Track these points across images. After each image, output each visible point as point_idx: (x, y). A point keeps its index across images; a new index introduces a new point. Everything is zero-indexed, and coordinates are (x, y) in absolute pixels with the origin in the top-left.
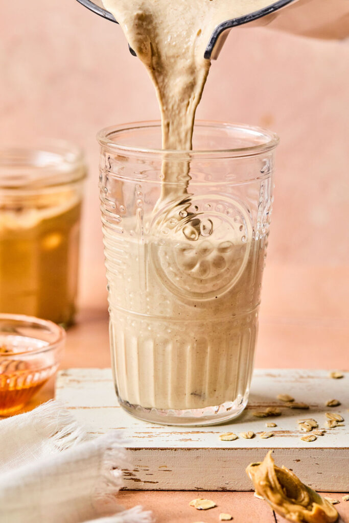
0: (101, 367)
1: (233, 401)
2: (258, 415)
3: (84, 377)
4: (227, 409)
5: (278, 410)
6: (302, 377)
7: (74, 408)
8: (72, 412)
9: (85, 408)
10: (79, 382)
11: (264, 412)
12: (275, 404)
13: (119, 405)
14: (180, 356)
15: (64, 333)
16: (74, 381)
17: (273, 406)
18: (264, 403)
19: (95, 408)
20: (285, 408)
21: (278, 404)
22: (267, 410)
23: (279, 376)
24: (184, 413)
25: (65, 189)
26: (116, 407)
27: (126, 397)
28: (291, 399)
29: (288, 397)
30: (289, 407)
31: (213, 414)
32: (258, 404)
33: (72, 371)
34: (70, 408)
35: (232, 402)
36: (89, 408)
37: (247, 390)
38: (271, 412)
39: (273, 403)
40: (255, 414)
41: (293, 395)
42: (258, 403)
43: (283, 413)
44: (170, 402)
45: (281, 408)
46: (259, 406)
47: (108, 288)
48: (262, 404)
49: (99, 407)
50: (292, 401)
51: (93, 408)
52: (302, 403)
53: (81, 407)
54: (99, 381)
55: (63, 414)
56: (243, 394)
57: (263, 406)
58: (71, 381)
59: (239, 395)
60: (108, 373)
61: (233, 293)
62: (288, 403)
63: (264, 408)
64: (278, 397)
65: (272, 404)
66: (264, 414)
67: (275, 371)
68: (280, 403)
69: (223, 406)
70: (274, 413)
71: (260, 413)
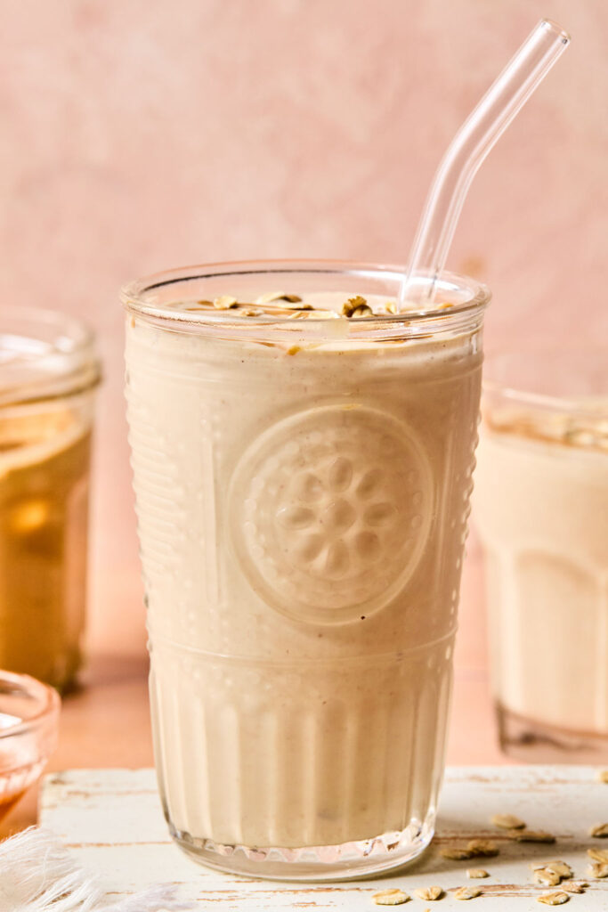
0: (134, 766)
1: (401, 830)
2: (451, 855)
3: (97, 785)
4: (390, 847)
5: (491, 846)
6: (542, 782)
7: (77, 846)
8: (74, 853)
9: (100, 845)
10: (87, 795)
11: (464, 849)
12: (486, 834)
13: (170, 838)
14: (291, 739)
15: (56, 697)
16: (77, 793)
17: (483, 838)
18: (463, 832)
19: (121, 844)
20: (506, 842)
21: (493, 834)
22: (470, 846)
23: (496, 779)
24: (300, 856)
25: (57, 408)
26: (164, 843)
27: (183, 822)
28: (520, 824)
29: (512, 820)
30: (515, 839)
31: (359, 856)
32: (453, 835)
33: (75, 776)
34: (69, 845)
35: (398, 833)
36: (108, 845)
37: (432, 809)
38: (476, 849)
39: (483, 831)
40: (446, 854)
41: (522, 818)
42: (452, 832)
43: (502, 852)
44: (272, 835)
45: (499, 842)
46: (455, 838)
47: (146, 601)
48: (461, 835)
49: (129, 844)
50: (521, 827)
51: (116, 845)
52: (542, 831)
53: (92, 844)
54: (129, 793)
55: (56, 855)
56: (422, 817)
57: (462, 839)
58: (70, 793)
59: (414, 820)
60: (147, 777)
61: (398, 608)
62: (513, 831)
63: (463, 842)
64: (492, 821)
65: (479, 835)
66: (464, 854)
67: (486, 771)
68: (497, 832)
69: (380, 841)
70: (485, 850)
71: (456, 850)
